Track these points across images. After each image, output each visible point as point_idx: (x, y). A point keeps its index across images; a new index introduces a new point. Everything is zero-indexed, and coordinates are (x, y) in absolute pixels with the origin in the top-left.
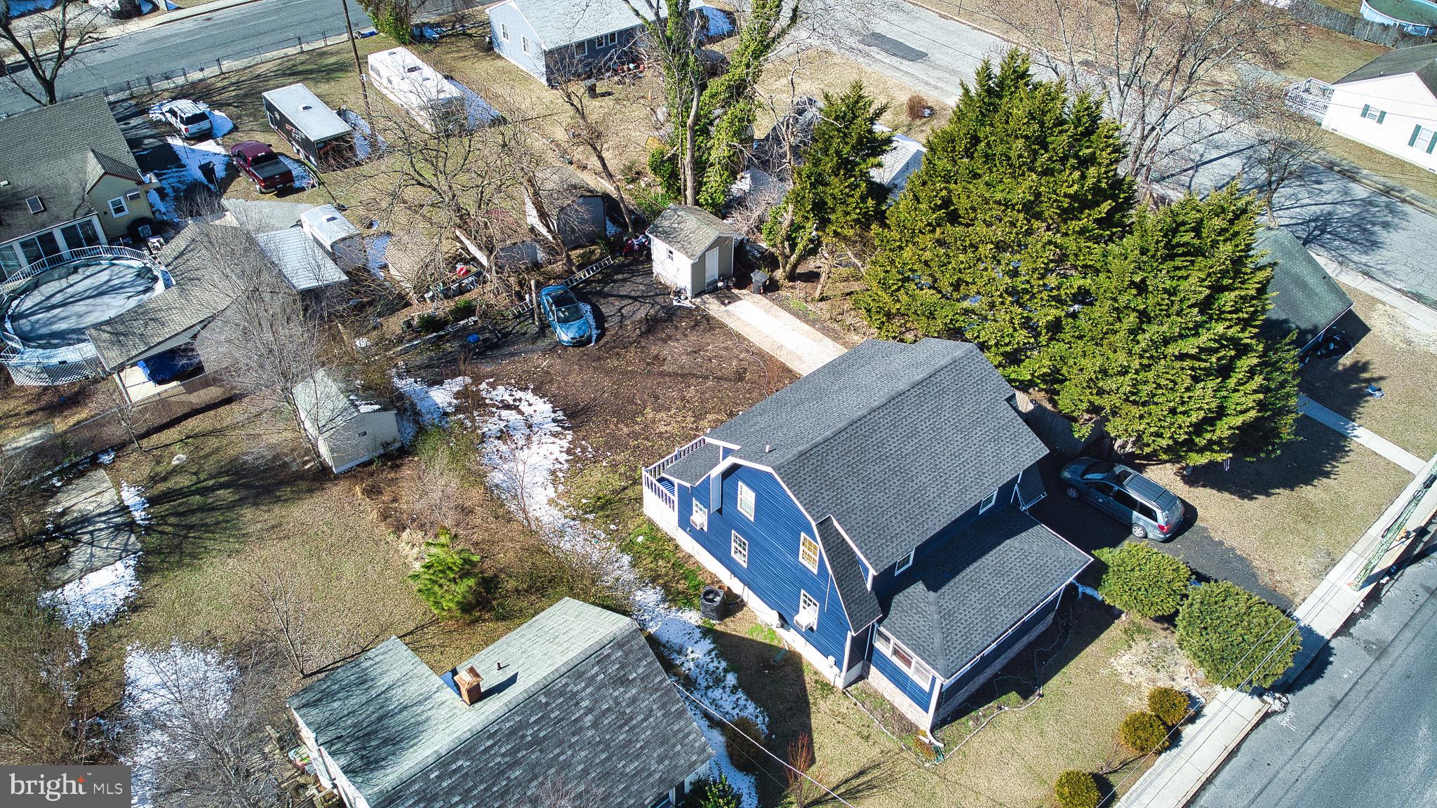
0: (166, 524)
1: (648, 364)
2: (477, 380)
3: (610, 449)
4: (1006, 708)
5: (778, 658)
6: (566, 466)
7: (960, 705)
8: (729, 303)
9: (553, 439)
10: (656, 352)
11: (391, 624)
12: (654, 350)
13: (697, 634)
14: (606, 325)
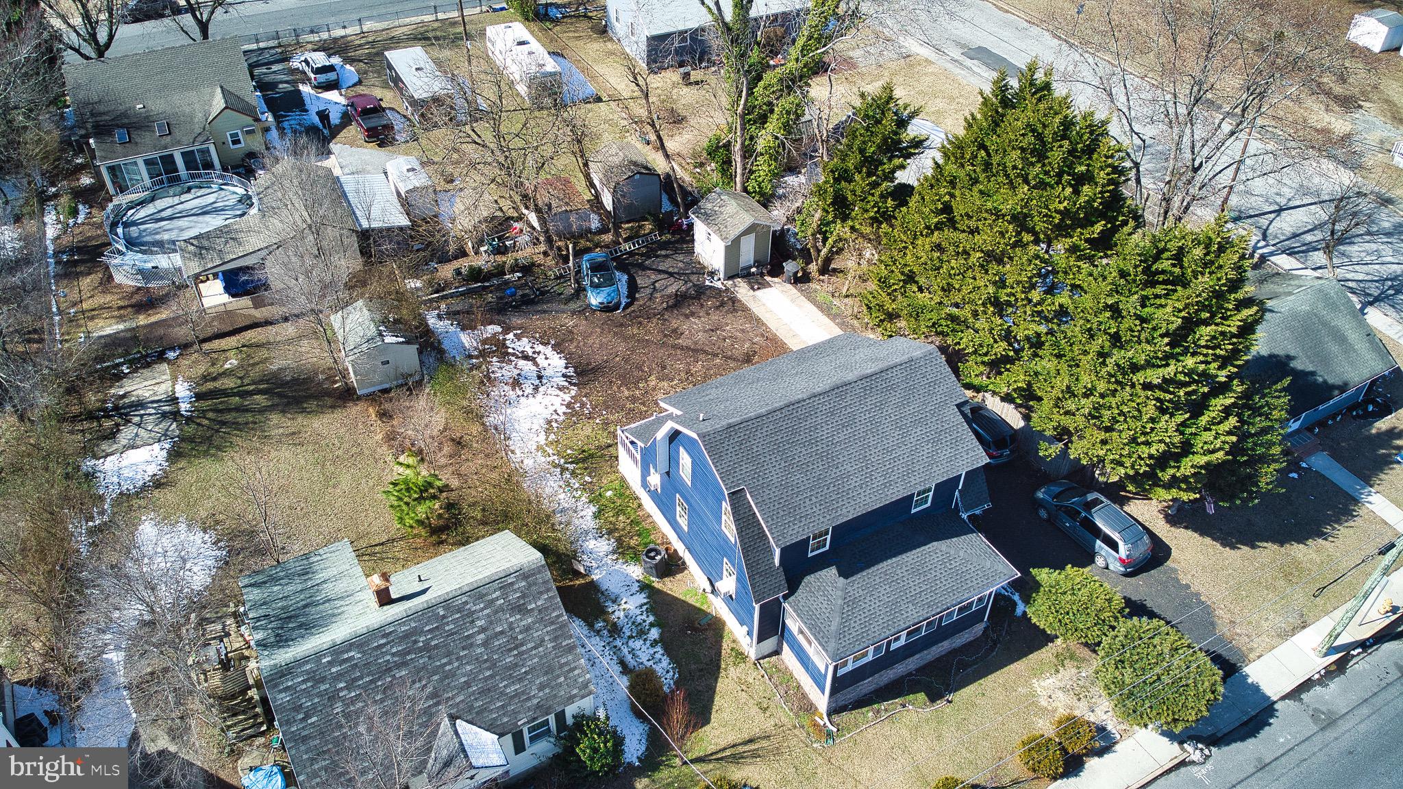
0: (204, 417)
1: (665, 336)
2: (507, 330)
3: (607, 408)
4: (911, 707)
5: (704, 622)
6: (562, 418)
7: (866, 695)
8: (759, 288)
9: (558, 392)
10: (676, 326)
11: (368, 533)
12: (675, 323)
13: (636, 587)
14: (637, 296)
